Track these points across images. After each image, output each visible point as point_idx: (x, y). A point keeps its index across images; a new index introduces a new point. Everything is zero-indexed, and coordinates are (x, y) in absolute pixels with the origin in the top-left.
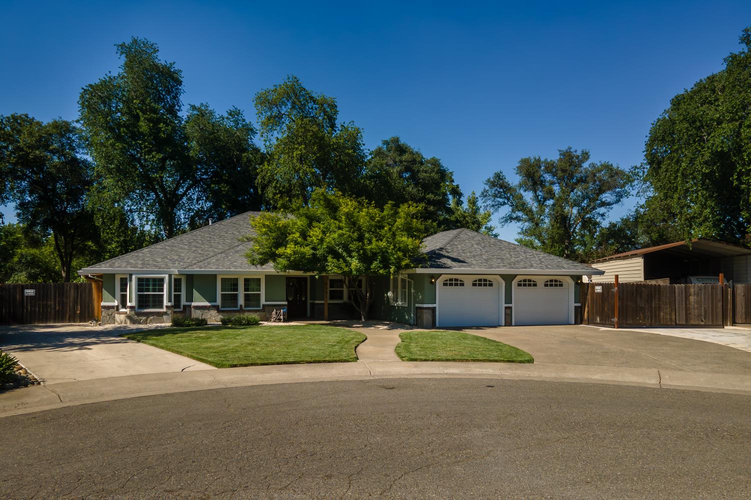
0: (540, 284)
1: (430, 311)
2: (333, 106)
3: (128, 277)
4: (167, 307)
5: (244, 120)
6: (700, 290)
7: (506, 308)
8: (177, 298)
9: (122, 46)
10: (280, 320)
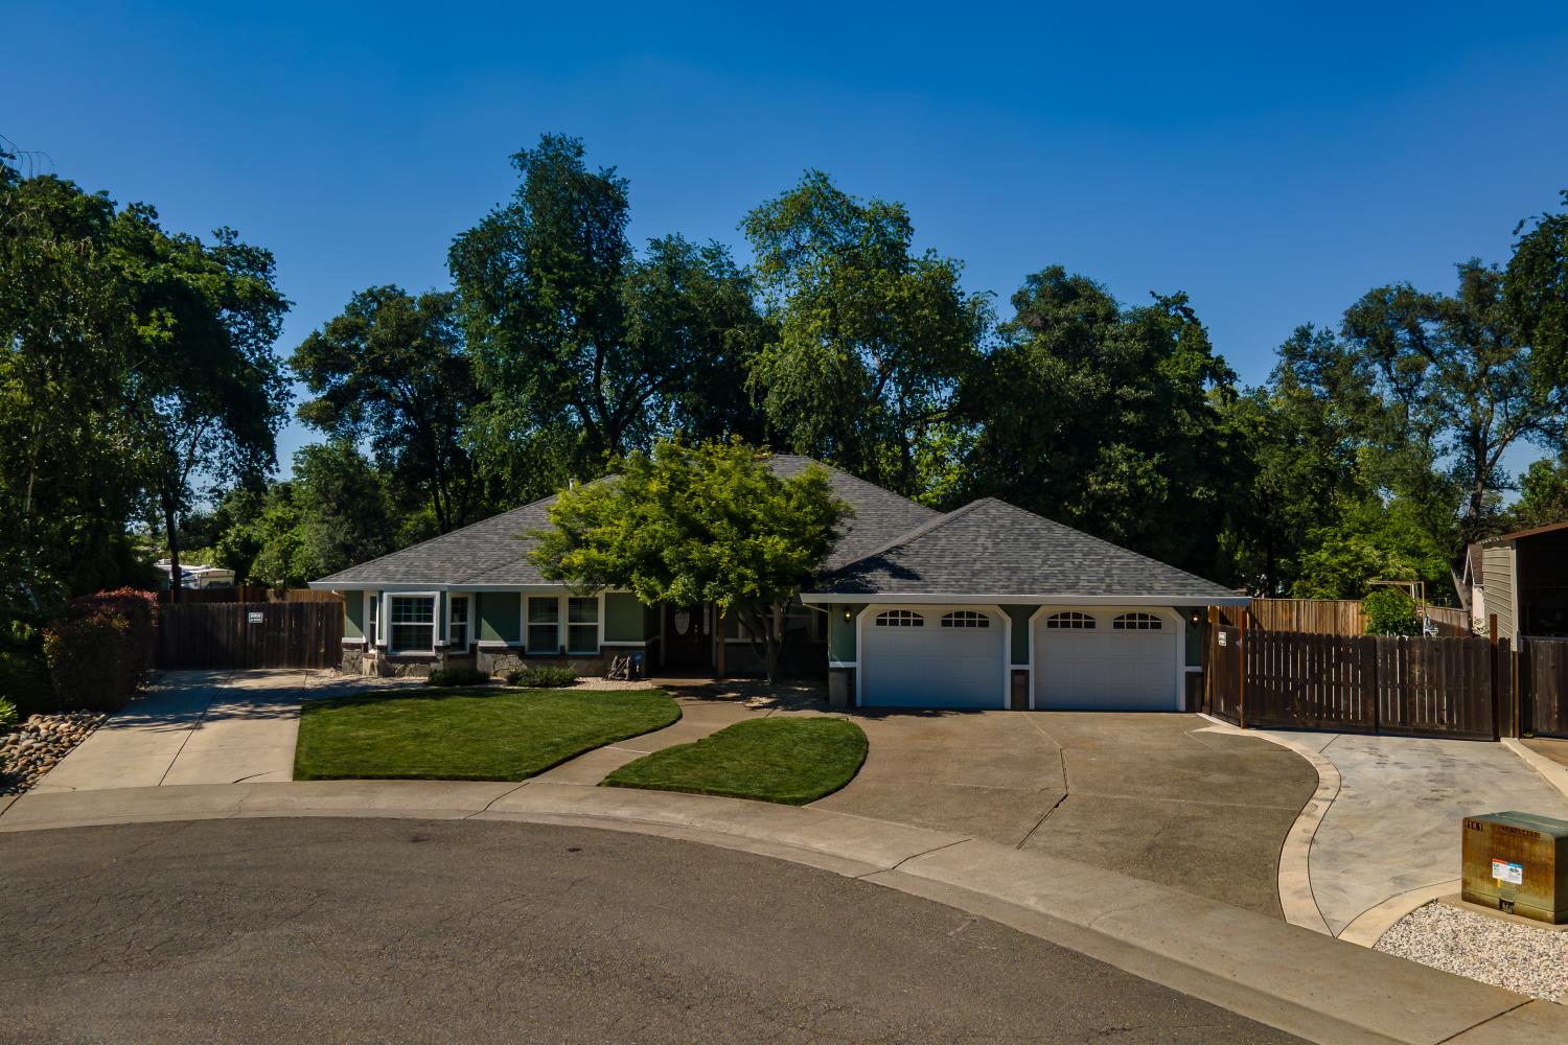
0: (1104, 624)
1: (843, 676)
2: (903, 223)
3: (377, 595)
4: (437, 648)
5: (731, 264)
6: (1437, 650)
7: (1014, 673)
8: (460, 632)
9: (522, 156)
10: (623, 676)
